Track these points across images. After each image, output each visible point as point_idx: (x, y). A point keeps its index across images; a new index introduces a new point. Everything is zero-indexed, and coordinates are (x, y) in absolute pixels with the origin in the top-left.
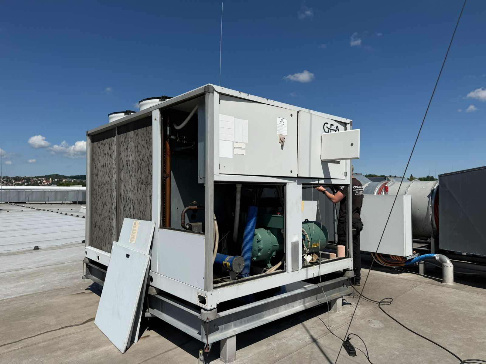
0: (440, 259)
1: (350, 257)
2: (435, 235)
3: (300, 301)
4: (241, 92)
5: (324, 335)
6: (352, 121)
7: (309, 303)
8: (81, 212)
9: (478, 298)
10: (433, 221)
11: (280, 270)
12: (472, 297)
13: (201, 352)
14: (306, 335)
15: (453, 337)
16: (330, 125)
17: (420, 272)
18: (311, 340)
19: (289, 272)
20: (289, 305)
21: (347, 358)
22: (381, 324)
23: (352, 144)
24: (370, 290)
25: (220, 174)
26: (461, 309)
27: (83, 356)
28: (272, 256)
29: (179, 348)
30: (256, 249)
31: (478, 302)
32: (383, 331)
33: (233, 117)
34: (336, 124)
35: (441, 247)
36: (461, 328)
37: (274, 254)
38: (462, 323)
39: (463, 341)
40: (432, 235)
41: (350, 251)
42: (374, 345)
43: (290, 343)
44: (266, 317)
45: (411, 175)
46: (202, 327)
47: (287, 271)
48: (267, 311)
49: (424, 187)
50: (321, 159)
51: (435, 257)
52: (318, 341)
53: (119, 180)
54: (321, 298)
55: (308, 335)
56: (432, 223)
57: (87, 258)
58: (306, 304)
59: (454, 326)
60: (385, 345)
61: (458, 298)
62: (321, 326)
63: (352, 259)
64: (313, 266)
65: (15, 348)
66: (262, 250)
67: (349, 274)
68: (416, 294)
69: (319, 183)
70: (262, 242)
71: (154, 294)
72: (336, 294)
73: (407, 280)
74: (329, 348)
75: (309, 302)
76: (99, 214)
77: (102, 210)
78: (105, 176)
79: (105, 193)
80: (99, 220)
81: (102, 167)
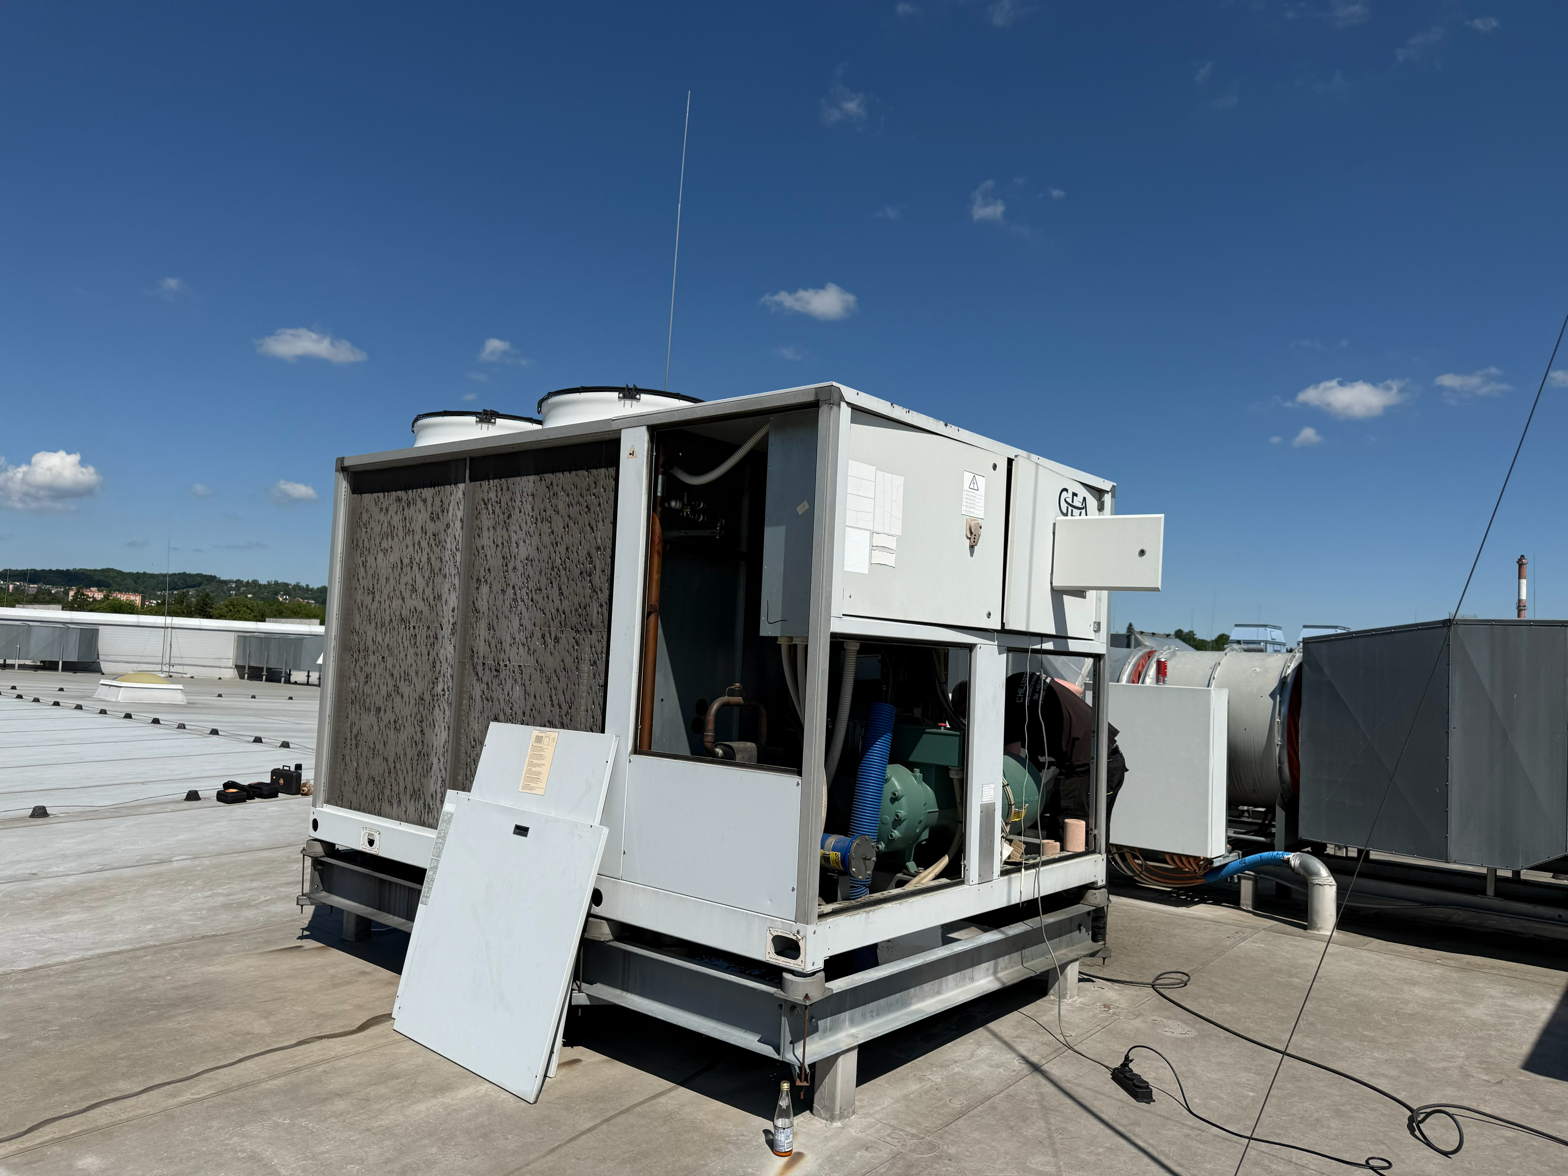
0: (1303, 865)
1: (1098, 851)
2: (1286, 800)
3: (984, 966)
4: (894, 405)
5: (1055, 1055)
6: (1115, 484)
7: (1007, 972)
8: (102, 697)
9: (1406, 968)
10: (1283, 763)
11: (944, 881)
12: (1390, 964)
13: (785, 1086)
14: (1009, 1056)
15: (1371, 1058)
16: (1070, 495)
17: (1242, 902)
18: (1025, 1069)
19: (974, 883)
20: (964, 975)
21: (1133, 1106)
22: (1189, 1029)
23: (1142, 553)
24: (1129, 948)
25: (843, 615)
26: (1373, 994)
27: (419, 1111)
28: (919, 841)
29: (682, 1089)
30: (889, 819)
31: (1408, 978)
32: (1198, 1045)
33: (875, 467)
34: (1083, 492)
35: (1304, 833)
36: (1384, 1038)
37: (925, 835)
38: (1384, 1026)
39: (1399, 1066)
40: (1278, 800)
41: (1100, 834)
42: (1189, 1077)
43: (977, 1073)
44: (915, 1003)
45: (1130, 625)
46: (784, 1021)
47: (968, 881)
48: (917, 988)
49: (1258, 670)
50: (1051, 583)
51: (1288, 860)
52: (1046, 1067)
53: (470, 608)
54: (1033, 959)
55: (1013, 1055)
56: (1280, 768)
57: (316, 840)
58: (1000, 975)
59: (1366, 1033)
60: (1214, 1076)
61: (1357, 967)
62: (1039, 1033)
63: (1104, 856)
64: (1019, 870)
65: (194, 1094)
66: (904, 824)
67: (1096, 898)
68: (1251, 957)
69: (1043, 648)
70: (903, 800)
71: (607, 940)
72: (1064, 951)
73: (1216, 922)
74: (1079, 1085)
75: (1006, 968)
76: (372, 708)
77: (389, 695)
78: (407, 595)
79: (406, 647)
80: (375, 725)
81: (395, 569)
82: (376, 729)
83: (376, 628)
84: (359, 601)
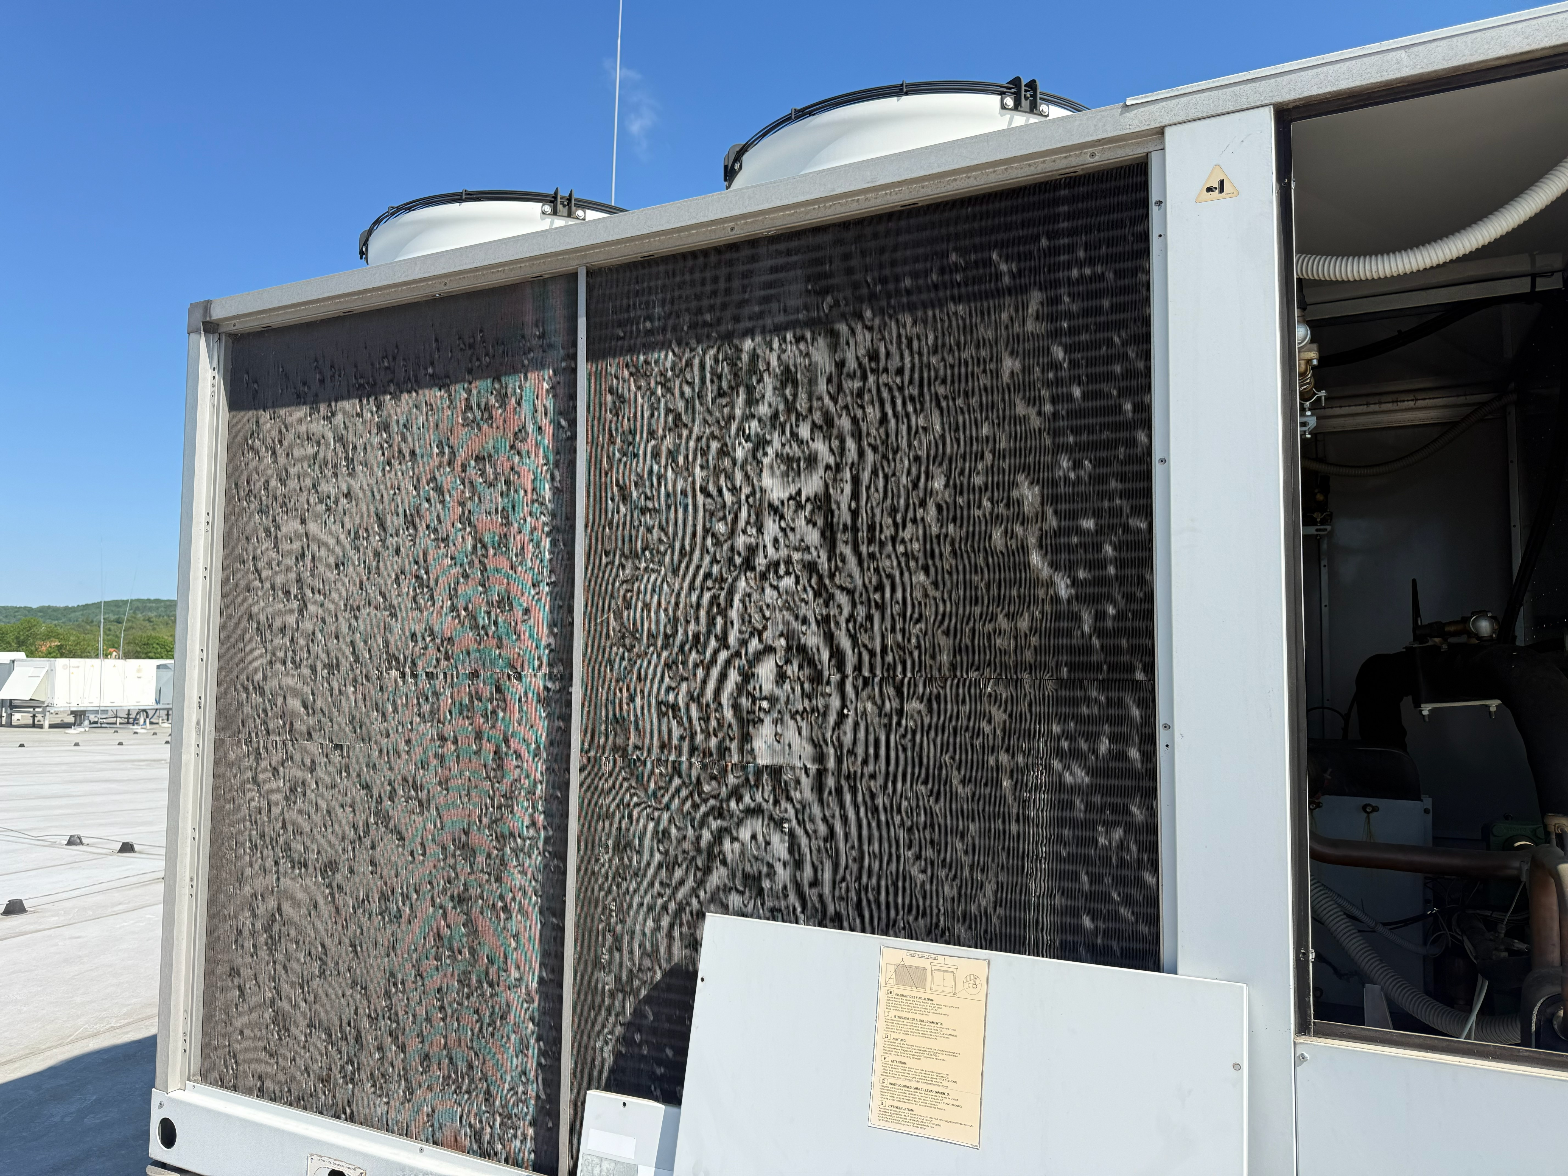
76: (312, 861)
77: (361, 834)
78: (401, 599)
79: (406, 720)
80: (325, 902)
81: (363, 541)
82: (326, 909)
83: (314, 677)
84: (260, 614)
